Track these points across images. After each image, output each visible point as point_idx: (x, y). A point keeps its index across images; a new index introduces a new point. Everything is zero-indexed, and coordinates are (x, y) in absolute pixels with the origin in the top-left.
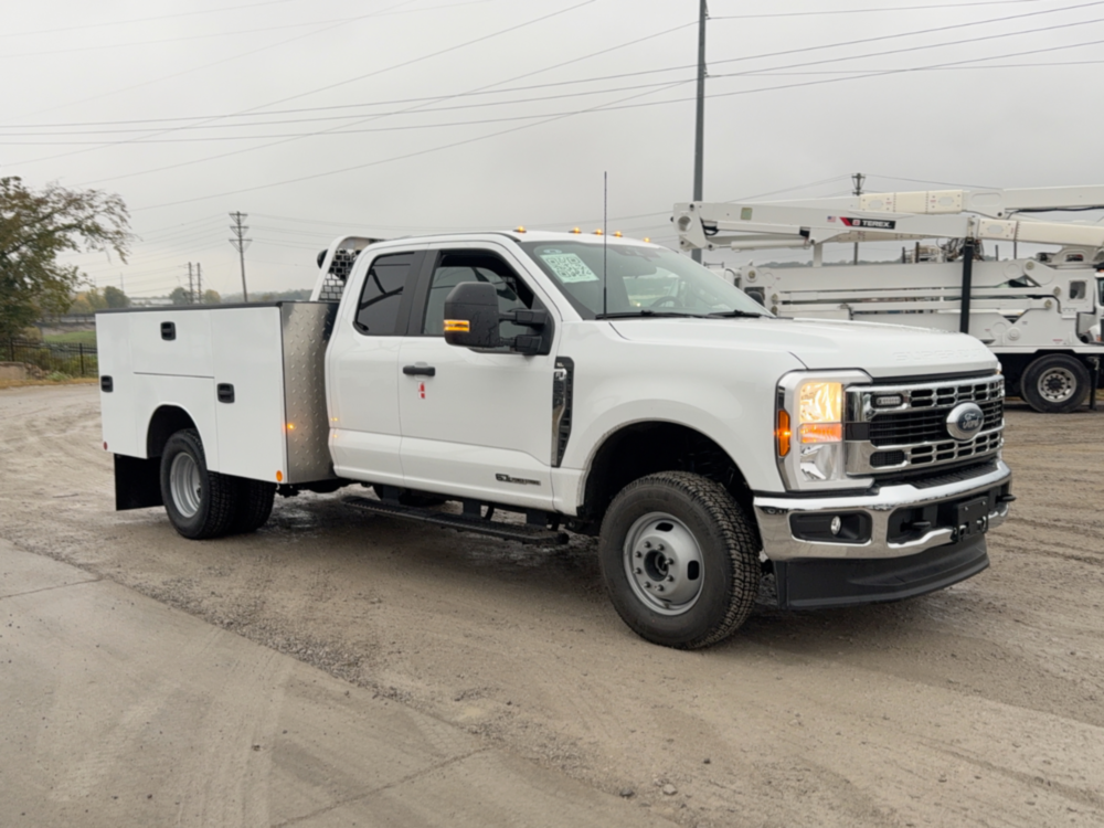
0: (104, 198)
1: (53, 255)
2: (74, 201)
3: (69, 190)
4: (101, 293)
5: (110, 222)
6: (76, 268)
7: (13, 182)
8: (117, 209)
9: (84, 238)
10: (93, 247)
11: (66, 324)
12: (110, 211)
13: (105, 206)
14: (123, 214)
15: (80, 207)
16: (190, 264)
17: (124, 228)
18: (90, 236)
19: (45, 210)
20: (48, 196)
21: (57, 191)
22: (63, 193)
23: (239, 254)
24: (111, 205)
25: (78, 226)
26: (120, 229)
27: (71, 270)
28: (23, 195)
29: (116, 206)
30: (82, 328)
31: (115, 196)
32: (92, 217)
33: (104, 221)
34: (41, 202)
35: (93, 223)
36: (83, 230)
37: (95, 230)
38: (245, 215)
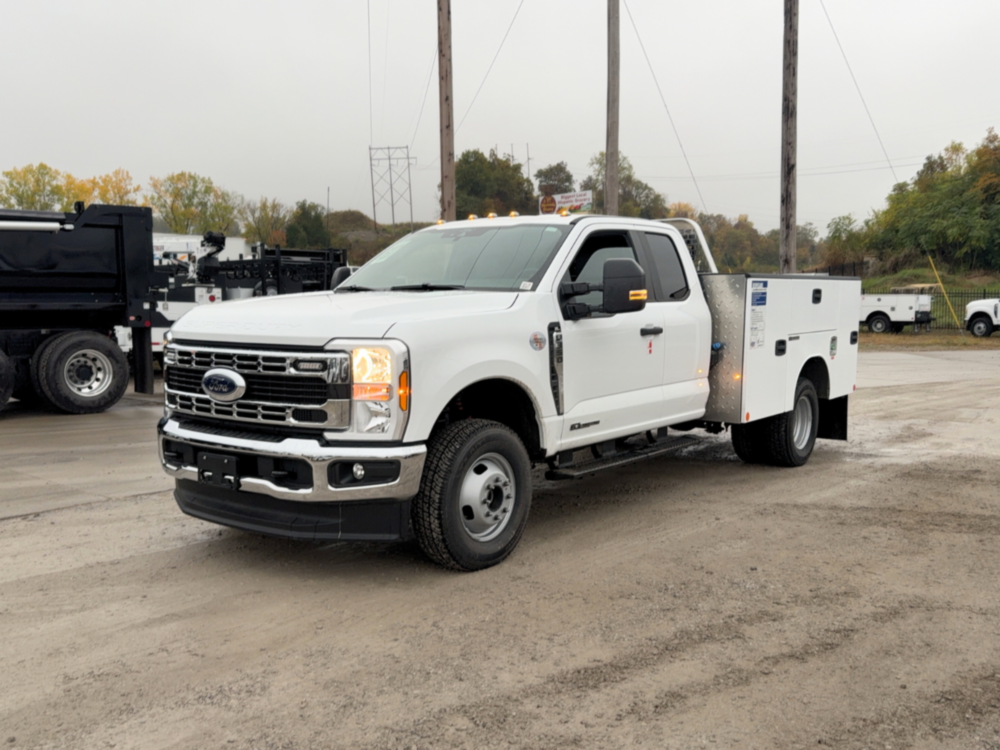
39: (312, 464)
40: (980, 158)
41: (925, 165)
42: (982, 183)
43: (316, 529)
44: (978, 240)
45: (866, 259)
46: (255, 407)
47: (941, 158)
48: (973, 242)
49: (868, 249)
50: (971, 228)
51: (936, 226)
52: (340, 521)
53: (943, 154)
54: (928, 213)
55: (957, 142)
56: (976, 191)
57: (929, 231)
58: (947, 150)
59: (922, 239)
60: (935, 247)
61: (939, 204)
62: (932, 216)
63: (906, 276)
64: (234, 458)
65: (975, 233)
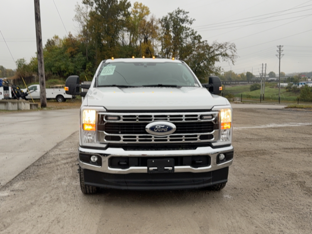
0: (230, 44)
1: (214, 64)
2: (221, 47)
3: (220, 43)
4: (245, 74)
5: (230, 52)
6: (220, 67)
7: (205, 42)
8: (233, 48)
9: (222, 58)
10: (224, 60)
11: (232, 84)
12: (231, 48)
13: (229, 47)
14: (234, 49)
15: (222, 48)
16: (263, 64)
17: (235, 54)
18: (224, 57)
19: (212, 50)
20: (213, 45)
21: (216, 44)
22: (218, 44)
23: (279, 60)
24: (231, 47)
25: (221, 54)
26: (233, 54)
27: (219, 68)
28: (207, 46)
29: (233, 47)
30: (238, 85)
31: (233, 44)
32: (226, 51)
33: (229, 52)
34: (211, 47)
35: (225, 53)
36: (222, 55)
37: (226, 55)
38: (282, 46)
39: (211, 156)
40: (67, 42)
41: (47, 43)
42: (69, 50)
43: (204, 182)
44: (71, 70)
45: (33, 75)
46: (181, 136)
47: (52, 40)
48: (70, 71)
49: (33, 72)
50: (68, 66)
51: (57, 64)
52: (211, 178)
53: (53, 39)
54: (53, 60)
55: (57, 35)
56: (67, 53)
57: (55, 66)
58: (54, 38)
59: (53, 69)
60: (57, 72)
61: (57, 57)
62: (55, 61)
63: (52, 82)
64: (173, 159)
65: (70, 68)
